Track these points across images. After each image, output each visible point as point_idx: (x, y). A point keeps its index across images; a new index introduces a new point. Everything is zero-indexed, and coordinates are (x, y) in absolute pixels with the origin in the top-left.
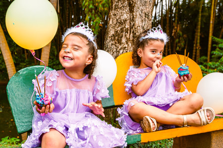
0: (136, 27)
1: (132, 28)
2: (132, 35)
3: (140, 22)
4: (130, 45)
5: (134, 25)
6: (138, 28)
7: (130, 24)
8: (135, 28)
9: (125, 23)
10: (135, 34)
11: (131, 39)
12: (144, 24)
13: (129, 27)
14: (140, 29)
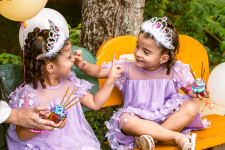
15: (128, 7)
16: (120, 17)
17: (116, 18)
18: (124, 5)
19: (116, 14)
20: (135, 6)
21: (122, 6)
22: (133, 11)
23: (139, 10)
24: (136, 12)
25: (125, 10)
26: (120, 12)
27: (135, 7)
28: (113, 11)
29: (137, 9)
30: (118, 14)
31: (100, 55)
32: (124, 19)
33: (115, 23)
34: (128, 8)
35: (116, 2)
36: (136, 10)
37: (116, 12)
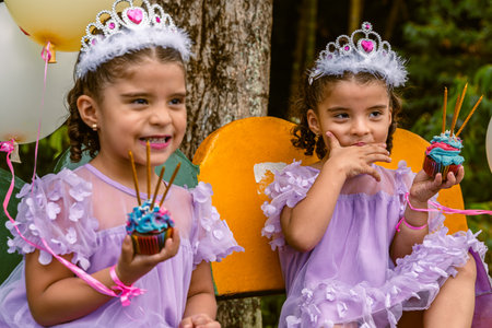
0: (226, 24)
1: (212, 26)
2: (208, 49)
3: (240, 10)
4: (202, 85)
5: (218, 17)
6: (234, 26)
7: (205, 11)
8: (223, 29)
9: (186, 9)
10: (223, 47)
11: (206, 64)
12: (252, 14)
13: (199, 21)
14: (239, 33)
15: (231, 91)
16: (209, 119)
17: (197, 123)
18: (221, 86)
19: (198, 111)
20: (248, 87)
21: (215, 89)
22: (244, 102)
23: (258, 99)
24: (251, 104)
25: (222, 99)
26: (207, 106)
27: (248, 91)
28: (190, 104)
29: (254, 97)
30: (202, 112)
31: (206, 158)
32: (219, 122)
33: (193, 136)
34: (230, 94)
35: (198, 79)
36: (251, 99)
37: (196, 107)
